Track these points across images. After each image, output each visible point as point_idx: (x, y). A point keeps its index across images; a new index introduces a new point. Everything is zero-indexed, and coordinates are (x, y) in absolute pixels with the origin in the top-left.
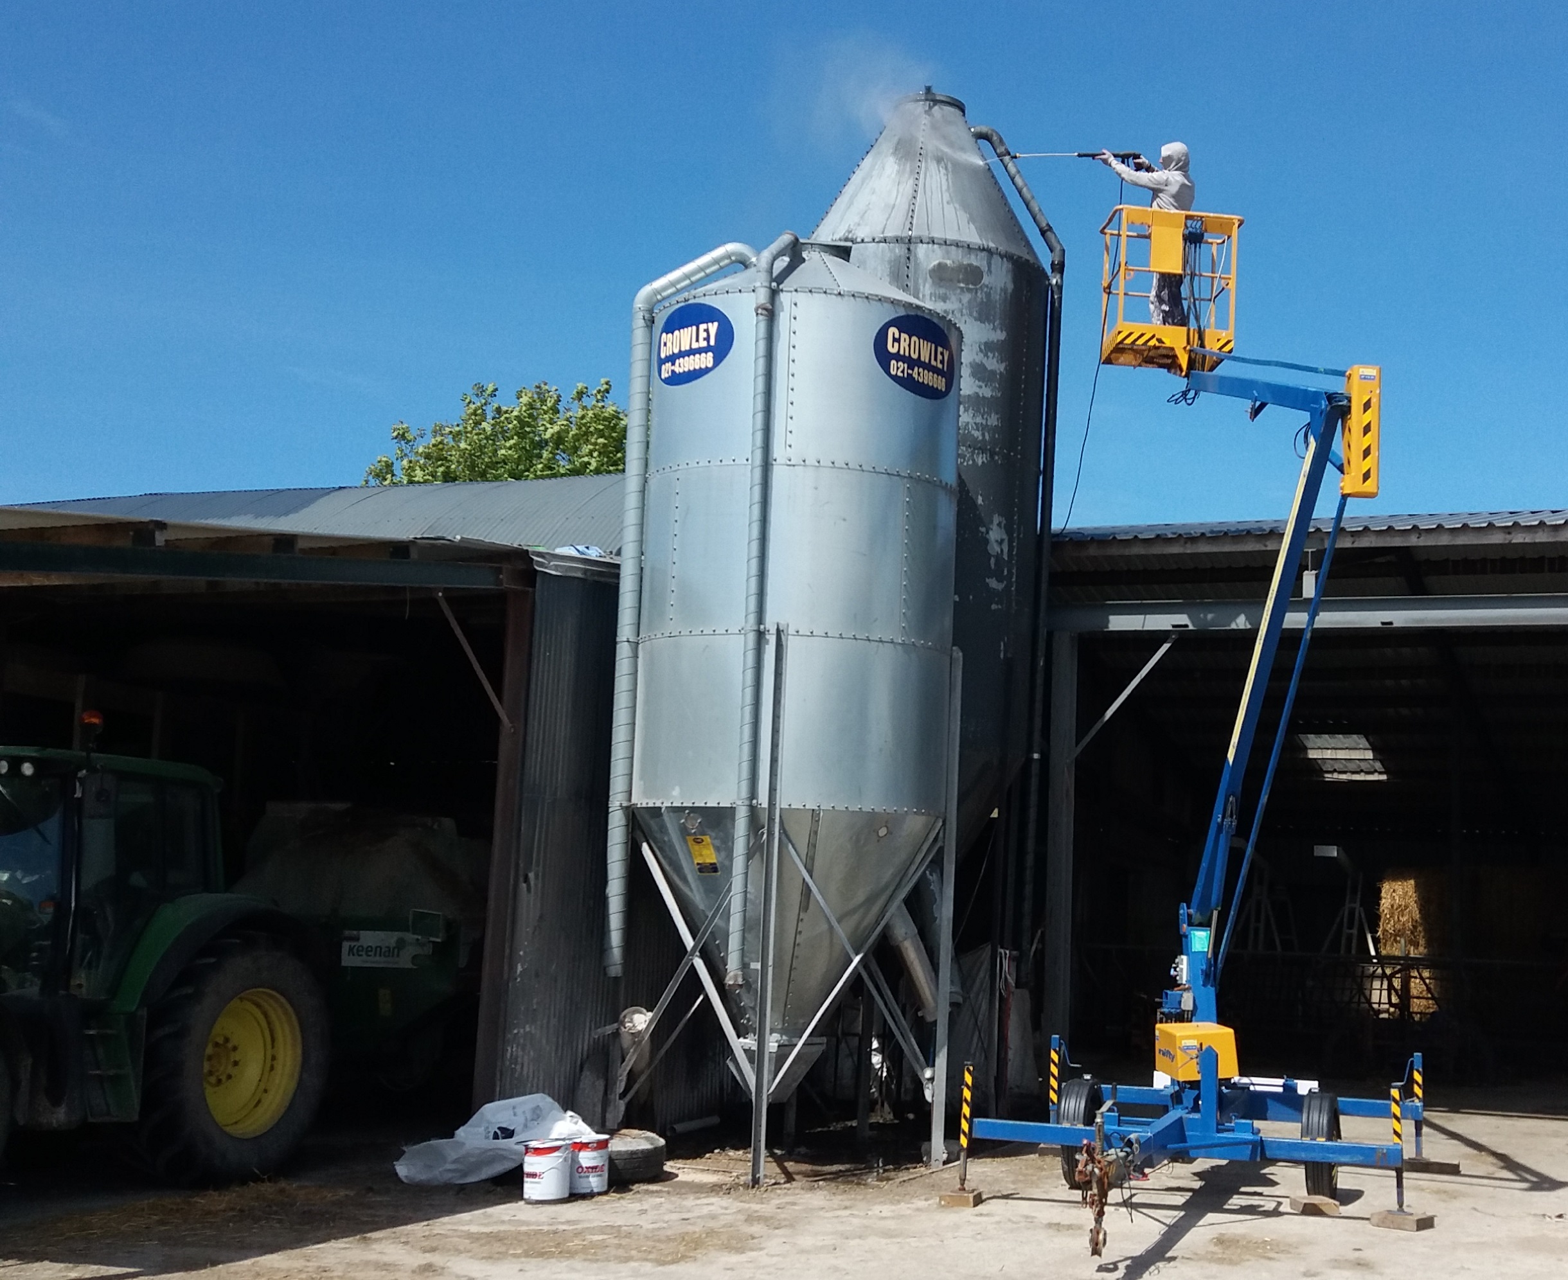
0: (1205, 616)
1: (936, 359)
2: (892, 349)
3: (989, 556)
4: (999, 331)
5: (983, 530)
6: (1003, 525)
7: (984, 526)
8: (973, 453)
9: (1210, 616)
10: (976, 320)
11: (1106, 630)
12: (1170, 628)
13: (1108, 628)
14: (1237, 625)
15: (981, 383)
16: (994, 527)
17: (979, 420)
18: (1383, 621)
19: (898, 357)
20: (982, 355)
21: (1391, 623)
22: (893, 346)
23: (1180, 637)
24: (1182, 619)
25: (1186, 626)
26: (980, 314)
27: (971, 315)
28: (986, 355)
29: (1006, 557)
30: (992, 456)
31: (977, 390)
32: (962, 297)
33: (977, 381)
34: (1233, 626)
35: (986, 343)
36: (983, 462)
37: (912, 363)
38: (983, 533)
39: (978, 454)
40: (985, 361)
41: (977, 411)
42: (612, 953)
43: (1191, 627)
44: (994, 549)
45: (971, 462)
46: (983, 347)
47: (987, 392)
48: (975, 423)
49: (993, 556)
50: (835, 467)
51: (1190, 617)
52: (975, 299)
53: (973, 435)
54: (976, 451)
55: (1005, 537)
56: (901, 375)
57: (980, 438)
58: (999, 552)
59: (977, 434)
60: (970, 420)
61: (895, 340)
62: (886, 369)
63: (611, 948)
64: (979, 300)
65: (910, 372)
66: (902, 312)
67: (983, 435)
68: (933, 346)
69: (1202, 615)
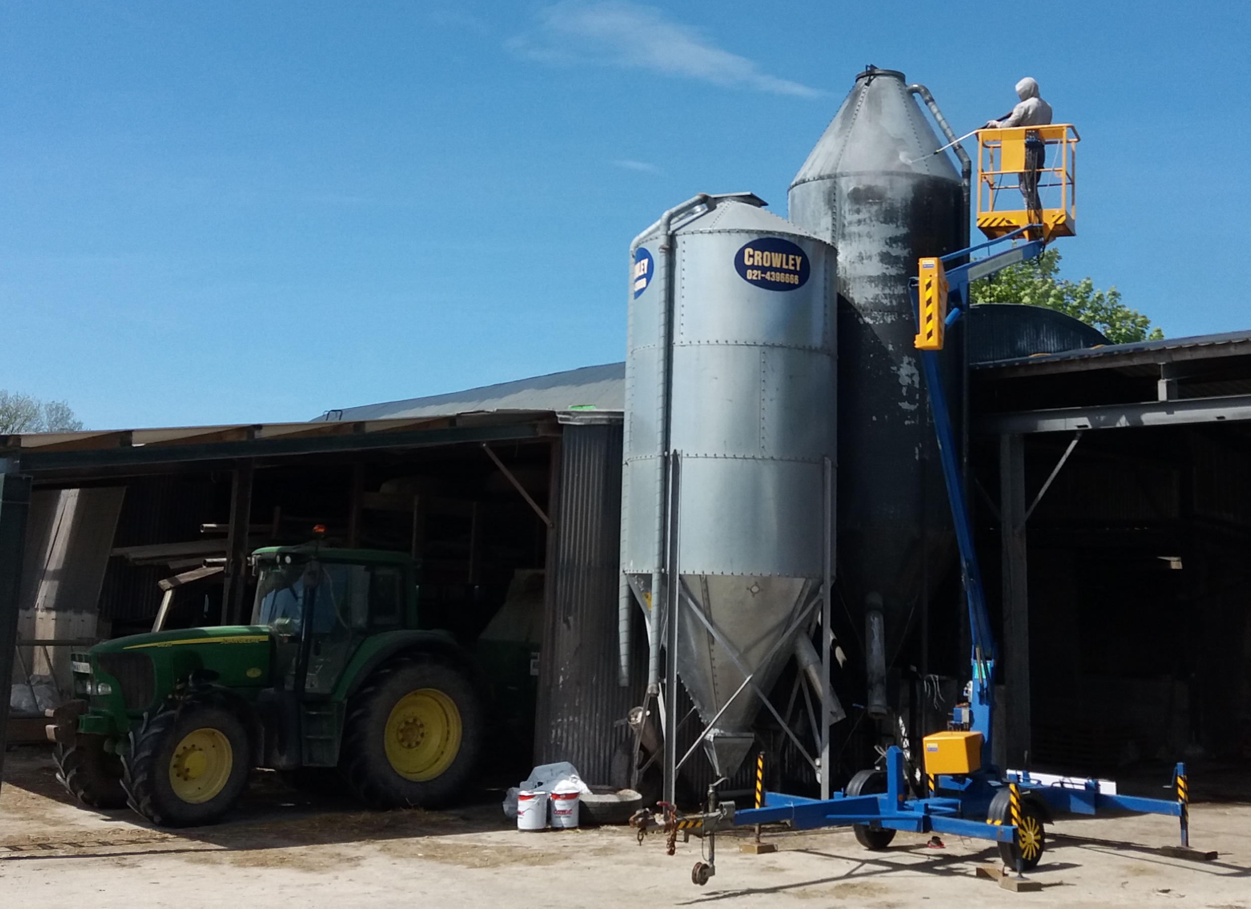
0: (1099, 418)
1: (787, 264)
2: (748, 262)
3: (901, 386)
4: (901, 228)
5: (894, 368)
6: (913, 364)
7: (895, 365)
8: (883, 315)
9: (1102, 418)
10: (882, 223)
11: (1034, 431)
12: (1076, 428)
13: (1036, 429)
14: (1120, 424)
15: (887, 266)
16: (904, 365)
17: (887, 291)
18: (1218, 416)
19: (753, 267)
20: (887, 246)
21: (1223, 418)
22: (749, 260)
23: (1084, 434)
24: (1084, 421)
25: (1086, 426)
26: (885, 219)
27: (878, 220)
28: (891, 246)
29: (917, 386)
30: (900, 315)
31: (885, 271)
32: (871, 209)
33: (884, 265)
34: (1118, 425)
35: (890, 238)
36: (892, 321)
37: (764, 270)
38: (894, 371)
39: (888, 315)
40: (890, 250)
41: (885, 285)
42: (621, 671)
43: (1090, 427)
44: (904, 380)
45: (882, 322)
46: (888, 241)
47: (893, 271)
48: (884, 294)
49: (904, 386)
50: (709, 344)
51: (1090, 420)
52: (880, 209)
53: (882, 303)
54: (886, 314)
55: (915, 371)
56: (755, 278)
57: (889, 304)
58: (910, 383)
59: (885, 301)
60: (880, 292)
61: (750, 256)
62: (744, 276)
63: (621, 667)
64: (884, 209)
65: (763, 275)
66: (755, 237)
67: (891, 302)
68: (784, 256)
69: (1097, 418)
